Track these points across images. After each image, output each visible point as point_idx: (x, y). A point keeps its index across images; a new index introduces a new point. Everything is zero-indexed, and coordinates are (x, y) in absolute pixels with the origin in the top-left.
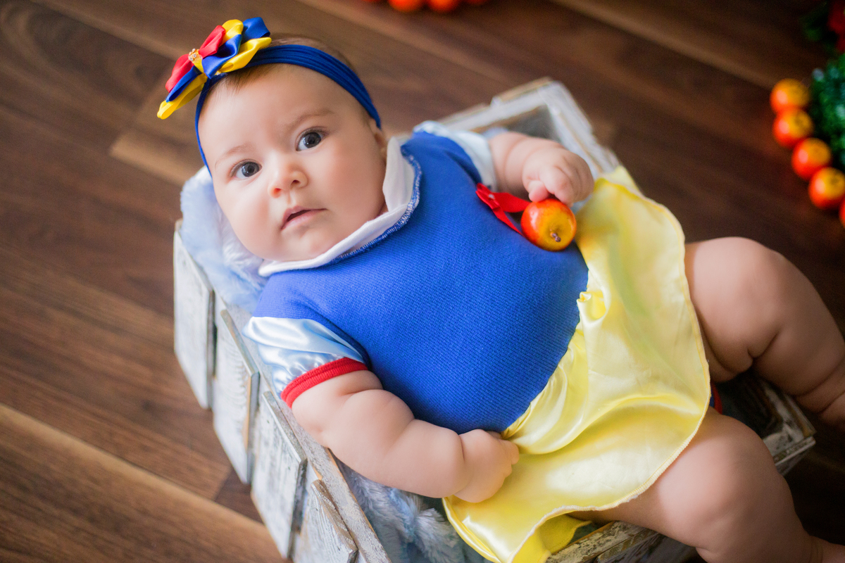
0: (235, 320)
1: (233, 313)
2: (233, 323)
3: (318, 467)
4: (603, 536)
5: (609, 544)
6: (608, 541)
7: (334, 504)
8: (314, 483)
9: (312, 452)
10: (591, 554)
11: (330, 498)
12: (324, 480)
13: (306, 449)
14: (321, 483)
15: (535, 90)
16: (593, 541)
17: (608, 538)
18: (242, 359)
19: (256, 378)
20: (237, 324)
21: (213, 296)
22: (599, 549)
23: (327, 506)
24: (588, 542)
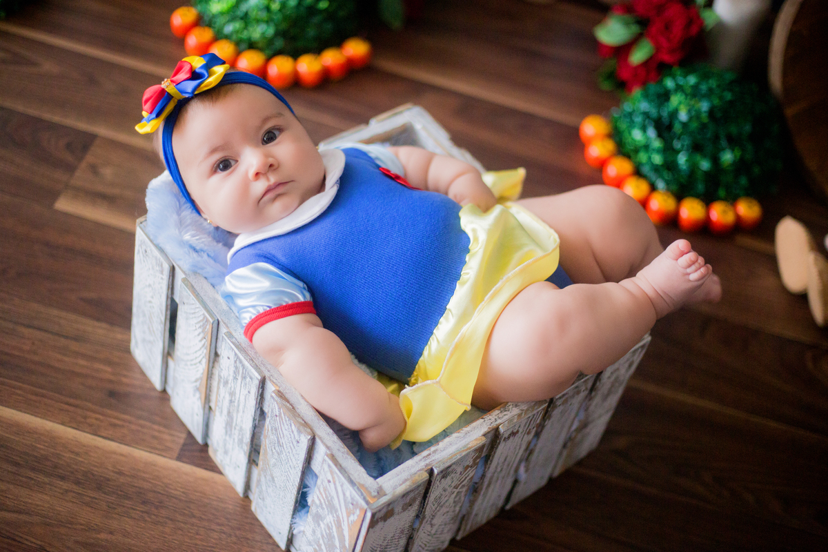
0: (193, 284)
1: (192, 280)
2: (193, 287)
3: (275, 381)
4: (501, 412)
5: (506, 417)
6: (505, 415)
7: (291, 405)
8: (273, 392)
9: (269, 371)
10: (494, 425)
11: (288, 402)
12: (280, 389)
13: (263, 369)
14: (279, 391)
15: (400, 113)
16: (494, 416)
17: (505, 413)
18: (204, 311)
19: (215, 325)
20: (195, 287)
21: (173, 269)
22: (499, 421)
23: (286, 407)
24: (490, 417)
